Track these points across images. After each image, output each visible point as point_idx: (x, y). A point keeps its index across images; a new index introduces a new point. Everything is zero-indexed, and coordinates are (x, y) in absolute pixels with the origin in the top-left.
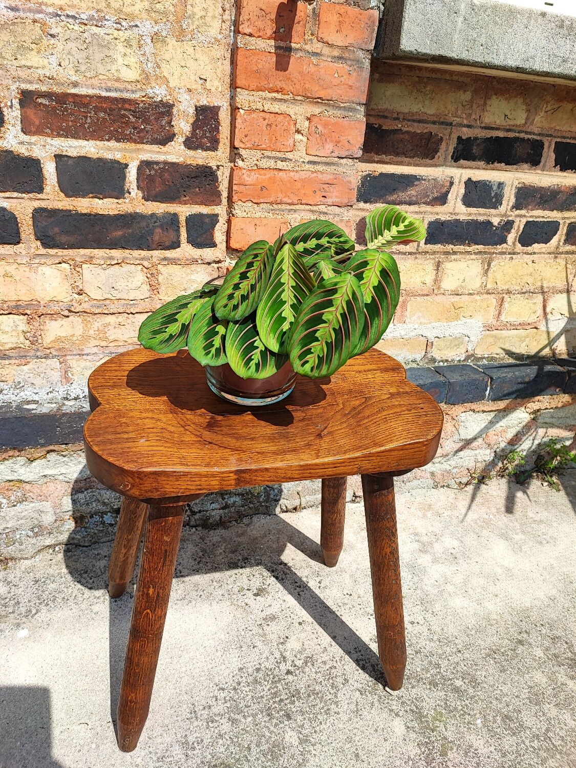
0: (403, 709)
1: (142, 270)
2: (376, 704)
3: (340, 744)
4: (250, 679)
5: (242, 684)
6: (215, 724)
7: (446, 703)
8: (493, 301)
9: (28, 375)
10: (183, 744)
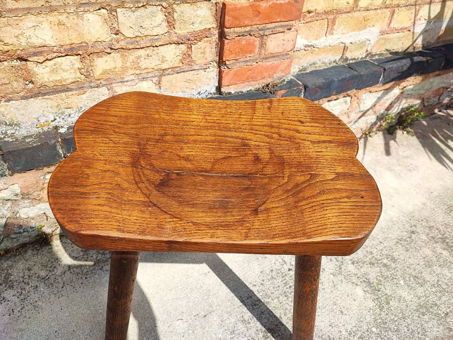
0: (359, 281)
1: (161, 10)
2: (344, 280)
3: (331, 307)
4: (269, 277)
5: (265, 281)
6: (257, 307)
7: (381, 274)
8: (388, 12)
9: (87, 102)
10: (242, 321)
